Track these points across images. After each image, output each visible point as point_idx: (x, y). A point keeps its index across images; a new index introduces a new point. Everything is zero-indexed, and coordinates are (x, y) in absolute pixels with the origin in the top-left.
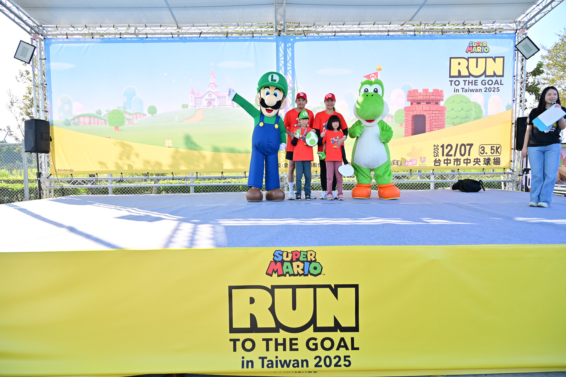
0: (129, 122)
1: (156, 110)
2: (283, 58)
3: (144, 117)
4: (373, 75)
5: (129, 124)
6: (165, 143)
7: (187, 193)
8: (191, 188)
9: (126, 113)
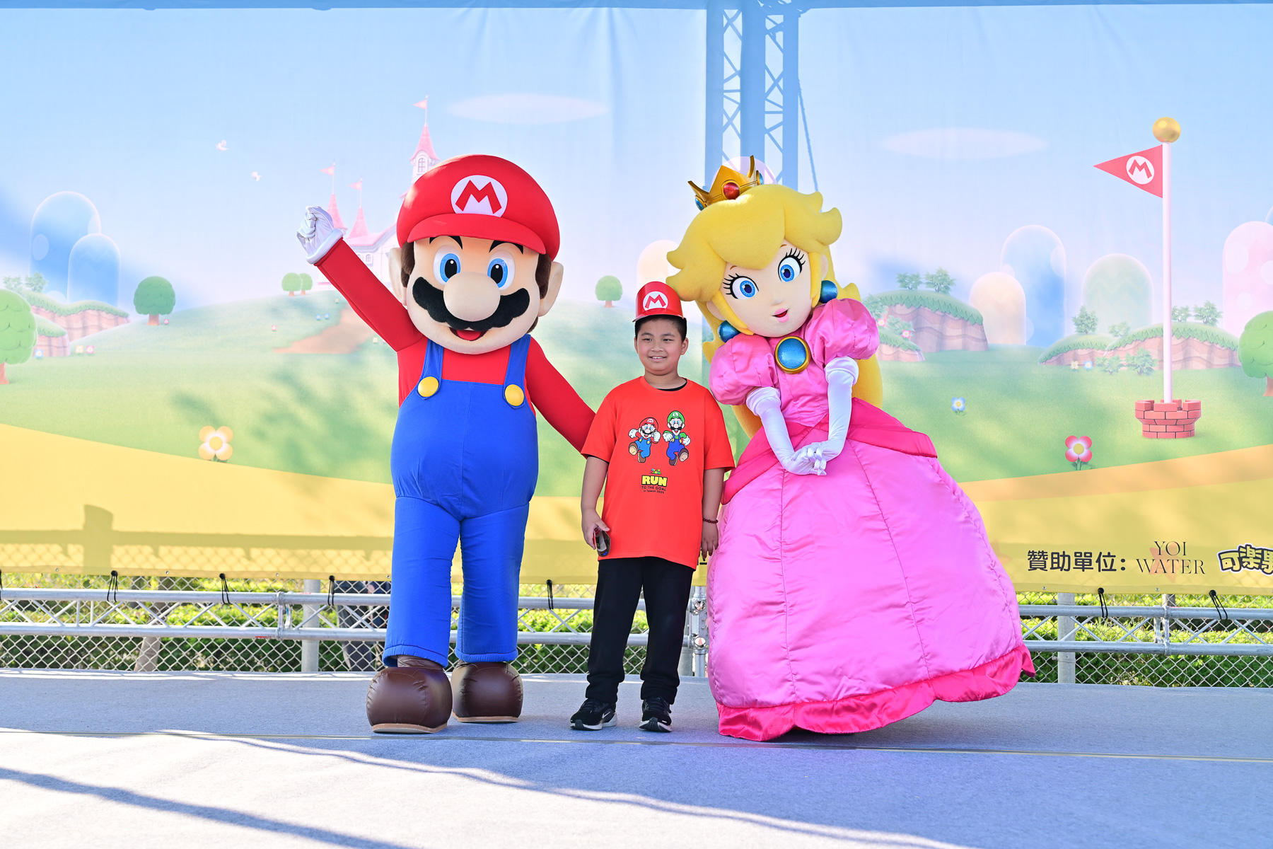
0: (50, 346)
1: (173, 295)
2: (735, 83)
3: (117, 324)
4: (1141, 160)
5: (51, 354)
6: (202, 442)
7: (287, 670)
8: (306, 649)
9: (40, 306)
